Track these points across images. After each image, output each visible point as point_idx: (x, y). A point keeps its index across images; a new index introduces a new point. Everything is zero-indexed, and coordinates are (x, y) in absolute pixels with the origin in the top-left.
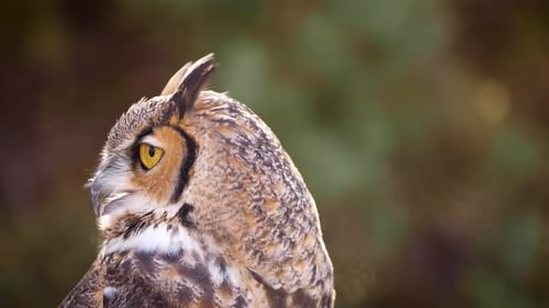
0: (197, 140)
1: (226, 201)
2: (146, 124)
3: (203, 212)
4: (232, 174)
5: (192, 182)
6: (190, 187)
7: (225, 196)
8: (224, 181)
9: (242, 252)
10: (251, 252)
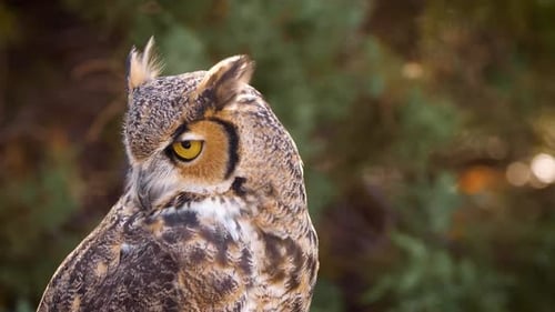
0: (235, 122)
1: (270, 163)
2: (178, 123)
3: (255, 180)
4: (269, 140)
5: (243, 158)
6: (241, 163)
7: (269, 159)
8: (266, 147)
9: (276, 208)
10: (282, 208)
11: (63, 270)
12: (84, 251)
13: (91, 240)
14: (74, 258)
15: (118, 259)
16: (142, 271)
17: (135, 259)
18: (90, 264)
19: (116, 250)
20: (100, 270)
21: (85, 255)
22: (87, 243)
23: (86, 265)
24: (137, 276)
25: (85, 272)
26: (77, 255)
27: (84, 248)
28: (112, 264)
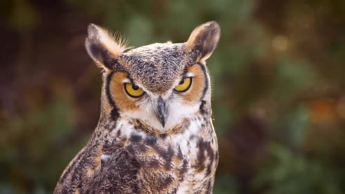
2: (184, 67)
11: (66, 173)
12: (79, 161)
13: (83, 153)
14: (73, 165)
15: (100, 165)
16: (119, 170)
17: (114, 163)
18: (83, 169)
19: (98, 160)
20: (90, 173)
21: (80, 163)
22: (80, 155)
23: (81, 170)
24: (116, 173)
25: (81, 175)
26: (75, 163)
27: (79, 158)
28: (97, 169)
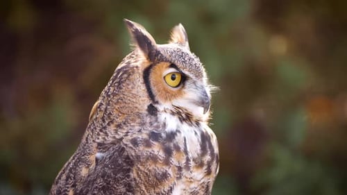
11: (61, 174)
12: (74, 161)
14: (67, 166)
15: (94, 164)
16: (112, 168)
17: (107, 162)
18: (77, 168)
19: (92, 158)
20: (84, 172)
21: (75, 163)
22: (75, 156)
23: (75, 169)
25: (75, 174)
26: (70, 163)
27: (74, 159)
28: (91, 167)
